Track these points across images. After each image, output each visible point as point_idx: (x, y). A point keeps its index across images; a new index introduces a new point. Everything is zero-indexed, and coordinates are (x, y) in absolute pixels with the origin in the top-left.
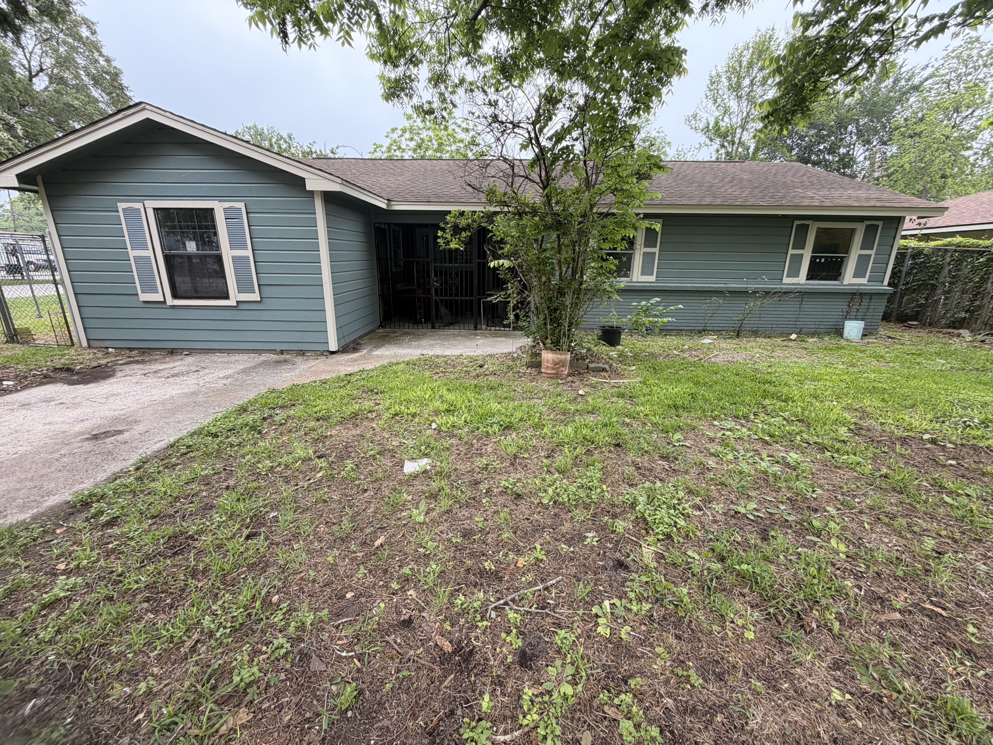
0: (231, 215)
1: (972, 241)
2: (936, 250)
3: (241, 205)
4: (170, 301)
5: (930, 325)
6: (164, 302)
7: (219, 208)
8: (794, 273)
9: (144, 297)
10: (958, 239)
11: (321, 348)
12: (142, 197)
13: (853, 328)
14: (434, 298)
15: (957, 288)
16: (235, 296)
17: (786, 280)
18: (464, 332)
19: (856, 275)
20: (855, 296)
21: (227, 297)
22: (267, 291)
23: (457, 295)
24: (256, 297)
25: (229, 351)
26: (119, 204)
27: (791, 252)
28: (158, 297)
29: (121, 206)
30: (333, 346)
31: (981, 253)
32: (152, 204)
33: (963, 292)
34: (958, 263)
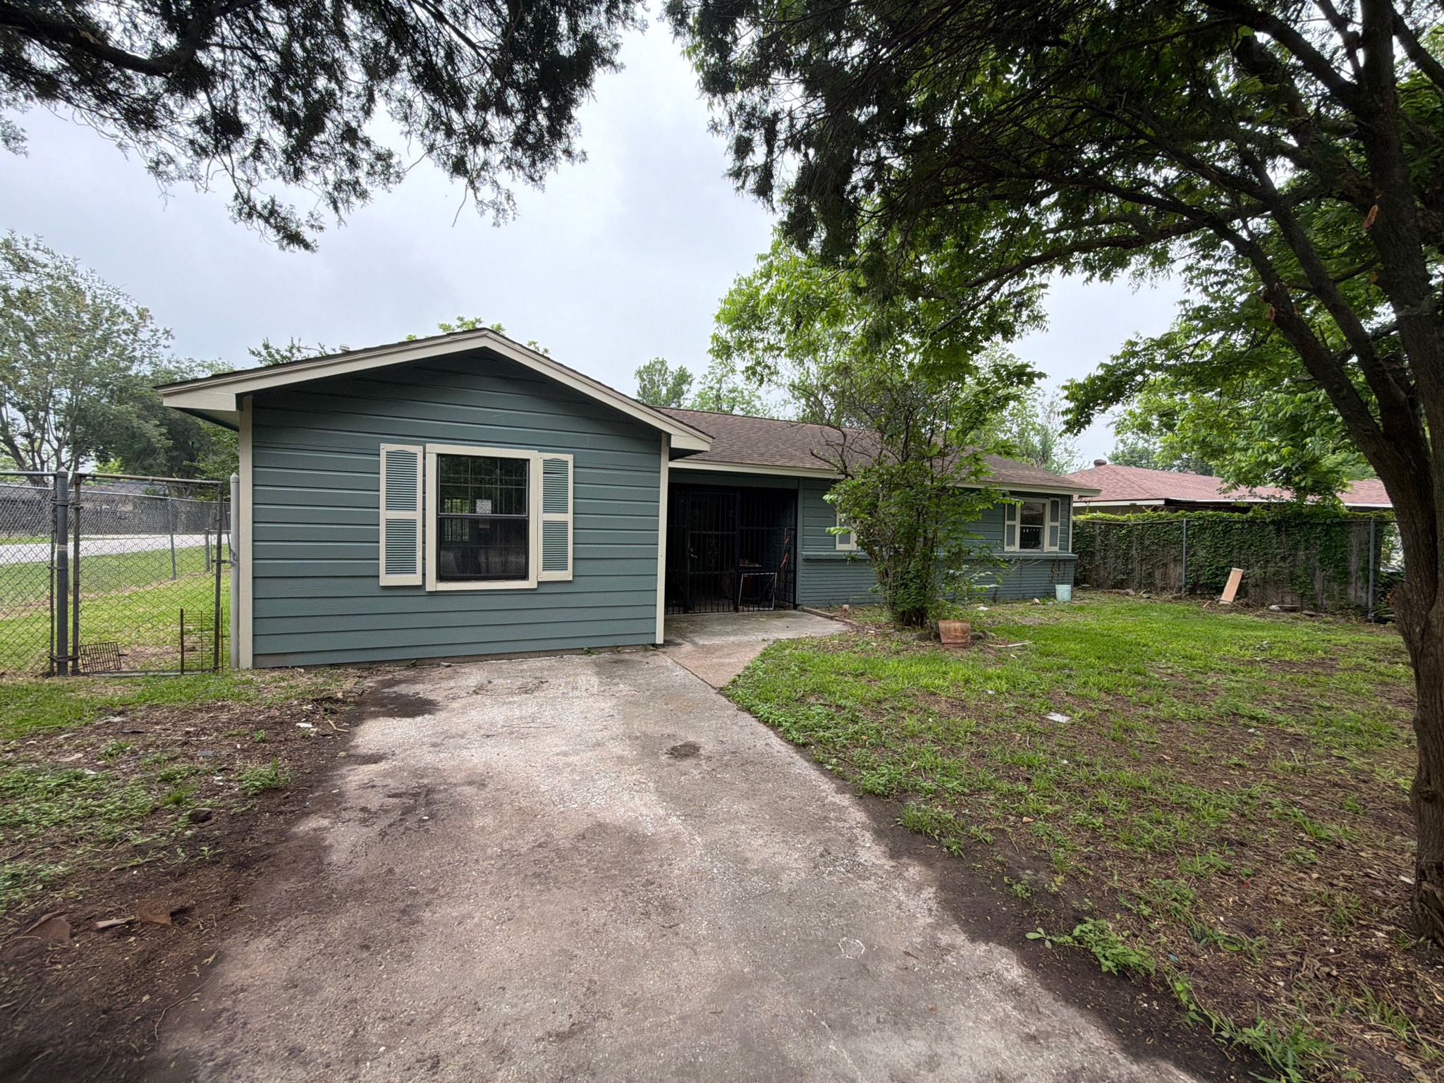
0: (551, 469)
1: (1108, 516)
2: (1087, 523)
3: (569, 458)
4: (432, 585)
5: (1098, 586)
6: (422, 587)
7: (537, 461)
8: (1011, 543)
9: (387, 580)
10: (1099, 514)
11: (644, 640)
12: (423, 438)
13: (1063, 591)
14: (689, 573)
15: (1111, 554)
16: (537, 572)
17: (1007, 549)
18: (722, 615)
19: (1051, 545)
20: (1054, 562)
21: (525, 577)
22: (586, 567)
23: (716, 569)
24: (567, 575)
25: (509, 656)
26: (382, 445)
27: (1007, 523)
28: (415, 579)
29: (385, 448)
30: (660, 639)
31: (1122, 526)
32: (435, 448)
33: (1117, 557)
34: (1106, 534)
